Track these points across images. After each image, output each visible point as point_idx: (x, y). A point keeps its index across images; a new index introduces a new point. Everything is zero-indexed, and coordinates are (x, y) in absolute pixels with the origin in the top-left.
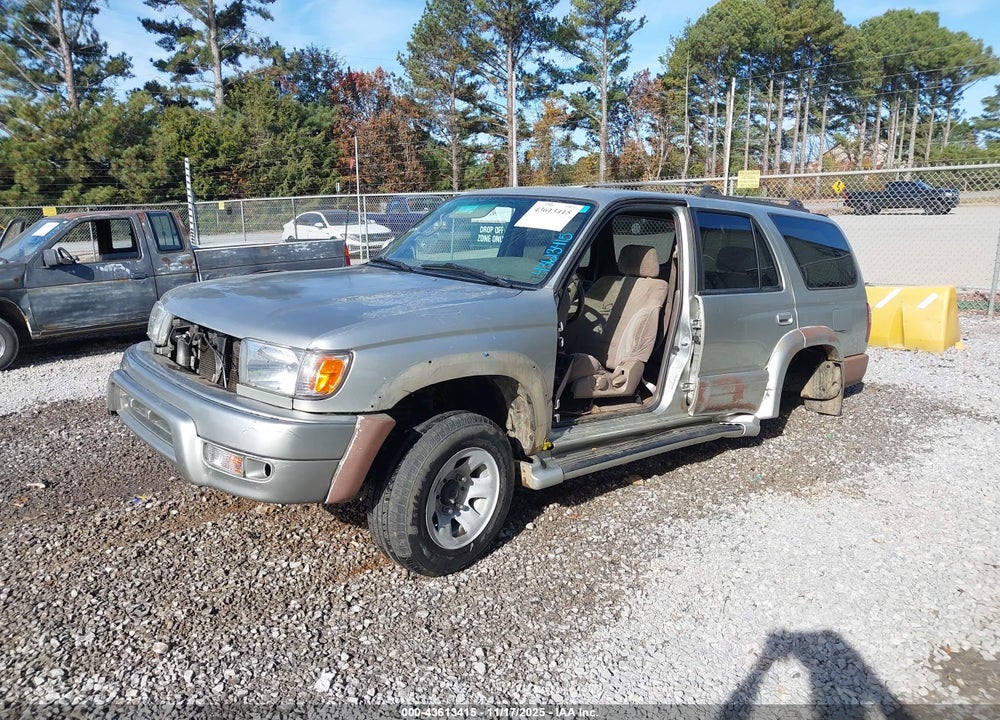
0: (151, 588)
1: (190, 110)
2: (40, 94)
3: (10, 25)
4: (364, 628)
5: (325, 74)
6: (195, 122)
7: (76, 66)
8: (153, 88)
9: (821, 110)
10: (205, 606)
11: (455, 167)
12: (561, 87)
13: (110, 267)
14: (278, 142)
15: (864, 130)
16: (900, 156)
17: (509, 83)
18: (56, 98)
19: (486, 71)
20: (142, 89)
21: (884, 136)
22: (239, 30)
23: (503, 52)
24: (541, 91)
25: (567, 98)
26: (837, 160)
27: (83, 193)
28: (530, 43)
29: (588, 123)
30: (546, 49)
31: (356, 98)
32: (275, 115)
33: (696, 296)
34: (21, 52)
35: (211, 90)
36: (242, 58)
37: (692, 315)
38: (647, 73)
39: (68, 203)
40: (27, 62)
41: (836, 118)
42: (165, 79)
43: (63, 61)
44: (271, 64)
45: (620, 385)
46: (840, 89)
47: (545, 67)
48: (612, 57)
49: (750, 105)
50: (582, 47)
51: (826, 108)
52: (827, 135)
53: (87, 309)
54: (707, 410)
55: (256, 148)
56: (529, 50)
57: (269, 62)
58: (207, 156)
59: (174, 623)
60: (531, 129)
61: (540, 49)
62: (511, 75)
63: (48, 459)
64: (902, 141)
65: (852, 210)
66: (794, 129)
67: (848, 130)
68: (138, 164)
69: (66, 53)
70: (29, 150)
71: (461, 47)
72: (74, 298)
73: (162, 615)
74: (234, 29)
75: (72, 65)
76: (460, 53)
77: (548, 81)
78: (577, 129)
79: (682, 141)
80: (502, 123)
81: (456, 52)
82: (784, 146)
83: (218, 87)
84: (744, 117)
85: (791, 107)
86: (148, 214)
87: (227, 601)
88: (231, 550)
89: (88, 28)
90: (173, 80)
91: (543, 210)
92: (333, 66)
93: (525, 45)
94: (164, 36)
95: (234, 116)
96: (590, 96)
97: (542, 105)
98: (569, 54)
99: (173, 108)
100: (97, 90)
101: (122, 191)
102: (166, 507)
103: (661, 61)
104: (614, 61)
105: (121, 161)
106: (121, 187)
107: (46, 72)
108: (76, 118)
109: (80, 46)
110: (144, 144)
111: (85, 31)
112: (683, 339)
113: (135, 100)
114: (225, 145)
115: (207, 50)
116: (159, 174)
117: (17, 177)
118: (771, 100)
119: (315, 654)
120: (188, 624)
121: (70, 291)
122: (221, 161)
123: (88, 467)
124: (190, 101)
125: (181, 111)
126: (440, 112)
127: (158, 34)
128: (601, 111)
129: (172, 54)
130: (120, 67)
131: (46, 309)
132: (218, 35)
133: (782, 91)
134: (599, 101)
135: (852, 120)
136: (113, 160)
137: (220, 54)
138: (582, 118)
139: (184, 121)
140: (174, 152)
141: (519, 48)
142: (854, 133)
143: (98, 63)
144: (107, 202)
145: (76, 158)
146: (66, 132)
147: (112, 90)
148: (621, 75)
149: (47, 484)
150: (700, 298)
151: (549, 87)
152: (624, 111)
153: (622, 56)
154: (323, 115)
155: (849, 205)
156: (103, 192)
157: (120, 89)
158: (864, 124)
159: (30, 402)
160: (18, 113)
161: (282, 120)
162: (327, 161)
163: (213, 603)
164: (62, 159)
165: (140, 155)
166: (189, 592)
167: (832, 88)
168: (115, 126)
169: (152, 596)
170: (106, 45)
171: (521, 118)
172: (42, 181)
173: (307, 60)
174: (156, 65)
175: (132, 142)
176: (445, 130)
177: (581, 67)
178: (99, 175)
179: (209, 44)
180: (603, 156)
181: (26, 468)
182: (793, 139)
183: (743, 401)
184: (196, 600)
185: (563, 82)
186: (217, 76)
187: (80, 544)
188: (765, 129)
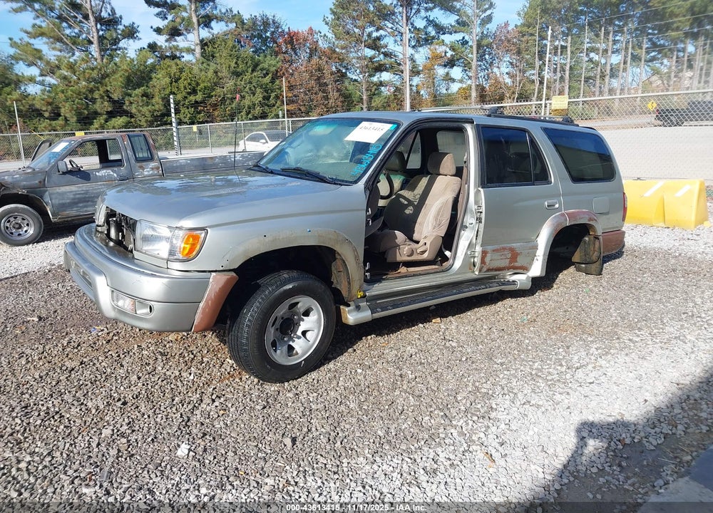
0: (87, 387)
1: (179, 62)
2: (77, 54)
3: (57, 7)
4: (219, 416)
5: (273, 33)
6: (181, 70)
7: (101, 33)
8: (153, 47)
9: (641, 48)
10: (119, 400)
11: (365, 97)
12: (442, 37)
13: (103, 172)
14: (238, 83)
15: (674, 62)
16: (703, 81)
17: (404, 35)
18: (87, 56)
19: (387, 27)
20: (146, 47)
21: (690, 67)
22: (211, 4)
23: (400, 13)
24: (428, 41)
25: (447, 45)
26: (654, 85)
27: (107, 122)
28: (419, 5)
29: (463, 63)
30: (431, 9)
31: (294, 49)
32: (236, 63)
33: (480, 189)
34: (64, 24)
35: (193, 47)
36: (213, 24)
37: (476, 202)
38: (507, 24)
39: (97, 129)
40: (68, 31)
41: (653, 54)
42: (161, 40)
43: (92, 30)
44: (234, 27)
45: (423, 252)
46: (656, 32)
47: (430, 22)
48: (481, 13)
49: (586, 46)
50: (458, 7)
51: (645, 46)
52: (646, 67)
53: (88, 201)
54: (488, 270)
55: (223, 88)
56: (418, 11)
57: (232, 26)
58: (189, 94)
59: (97, 410)
60: (421, 68)
61: (427, 10)
62: (405, 29)
63: (46, 302)
64: (704, 69)
65: (661, 123)
66: (620, 63)
67: (662, 63)
68: (143, 101)
69: (93, 24)
70: (70, 93)
71: (368, 10)
72: (79, 194)
73: (90, 404)
74: (208, 3)
75: (98, 33)
76: (368, 14)
77: (433, 33)
78: (455, 67)
79: (534, 74)
80: (399, 64)
81: (366, 14)
82: (612, 76)
83: (197, 45)
84: (581, 55)
85: (617, 46)
86: (128, 136)
87: (135, 397)
88: (146, 364)
89: (108, 6)
90: (166, 41)
91: (366, 128)
92: (278, 27)
93: (415, 7)
94: (160, 9)
95: (208, 65)
96: (464, 43)
97: (429, 50)
98: (448, 12)
99: (167, 61)
100: (116, 49)
101: (133, 120)
102: (111, 334)
103: (519, 15)
104: (483, 16)
105: (131, 99)
106: (132, 117)
107: (81, 38)
108: (100, 70)
109: (104, 18)
110: (147, 86)
111: (106, 8)
112: (470, 220)
113: (141, 56)
114: (202, 85)
115: (190, 18)
116: (157, 107)
117: (62, 111)
118: (602, 41)
119: (182, 432)
120: (106, 411)
121: (76, 189)
122: (199, 97)
123: (70, 307)
124: (178, 55)
125: (172, 63)
126: (354, 58)
127: (156, 8)
128: (472, 54)
129: (166, 22)
130: (131, 33)
131: (61, 202)
132: (196, 7)
133: (611, 35)
134: (471, 47)
135: (665, 56)
136: (127, 98)
137: (198, 21)
138: (458, 60)
139: (174, 69)
140: (167, 92)
141: (411, 9)
142: (666, 64)
143: (116, 29)
144: (123, 127)
145: (102, 97)
146: (94, 80)
147: (126, 49)
148: (488, 26)
149: (40, 318)
150: (482, 190)
151: (433, 38)
152: (490, 54)
153: (488, 12)
154: (270, 62)
155: (659, 119)
156: (120, 121)
157: (131, 48)
158: (675, 57)
159: (45, 265)
160: (62, 67)
161: (242, 67)
162: (273, 95)
163: (125, 397)
164: (92, 98)
165: (145, 95)
166: (111, 390)
167: (650, 31)
168: (127, 74)
169: (87, 392)
170: (121, 17)
171: (412, 60)
172: (79, 114)
173: (259, 23)
174: (155, 30)
175: (139, 85)
176: (358, 71)
177: (457, 22)
178: (117, 109)
179: (191, 14)
180: (473, 87)
181: (30, 308)
182: (619, 71)
183: (517, 264)
184: (114, 395)
185: (444, 34)
186: (197, 37)
187: (51, 358)
188: (597, 64)
